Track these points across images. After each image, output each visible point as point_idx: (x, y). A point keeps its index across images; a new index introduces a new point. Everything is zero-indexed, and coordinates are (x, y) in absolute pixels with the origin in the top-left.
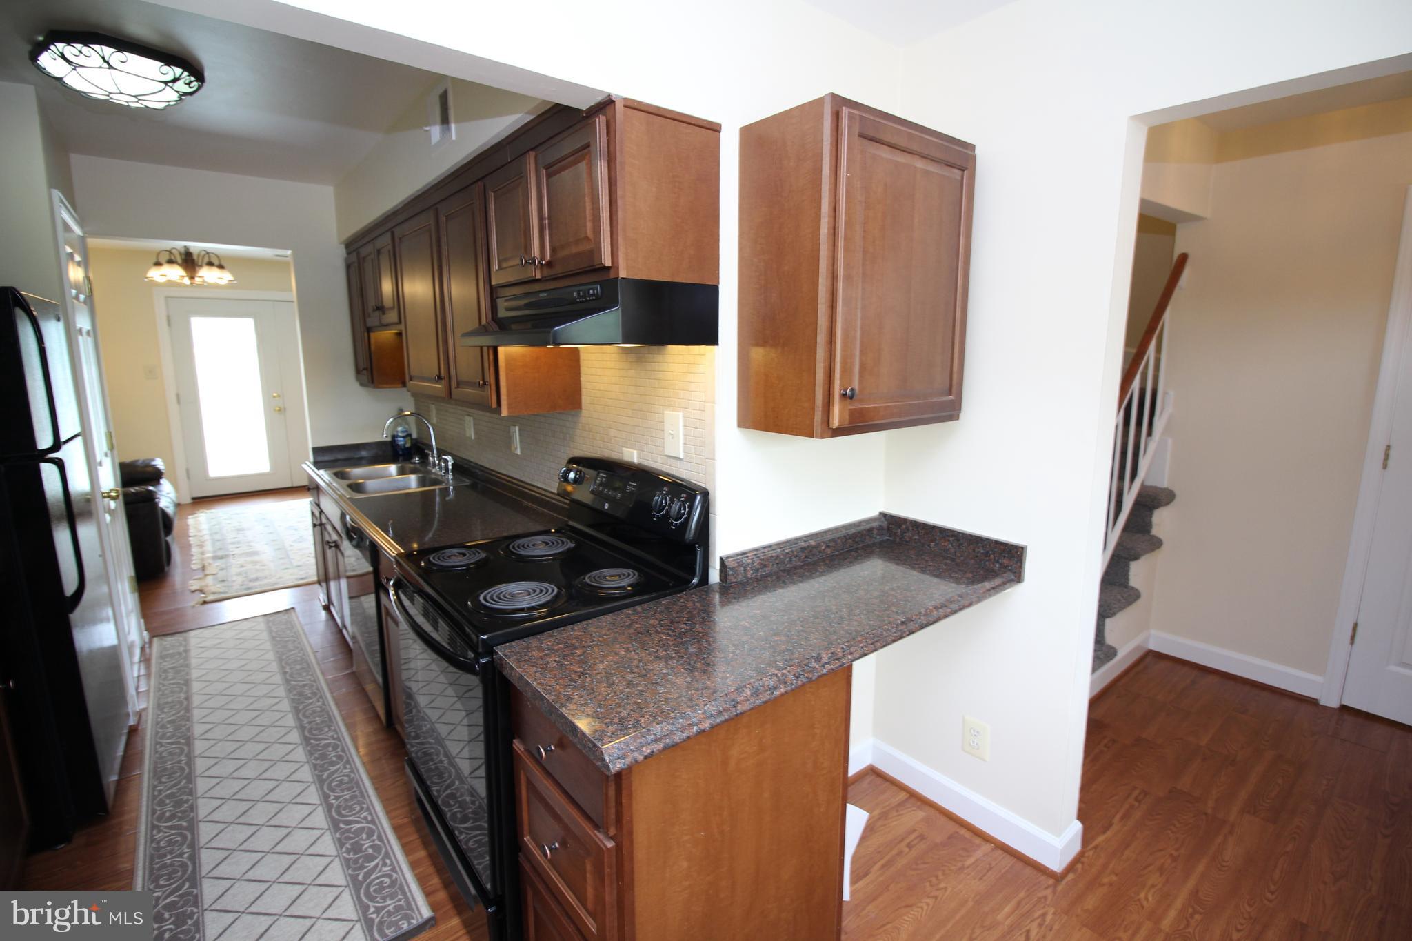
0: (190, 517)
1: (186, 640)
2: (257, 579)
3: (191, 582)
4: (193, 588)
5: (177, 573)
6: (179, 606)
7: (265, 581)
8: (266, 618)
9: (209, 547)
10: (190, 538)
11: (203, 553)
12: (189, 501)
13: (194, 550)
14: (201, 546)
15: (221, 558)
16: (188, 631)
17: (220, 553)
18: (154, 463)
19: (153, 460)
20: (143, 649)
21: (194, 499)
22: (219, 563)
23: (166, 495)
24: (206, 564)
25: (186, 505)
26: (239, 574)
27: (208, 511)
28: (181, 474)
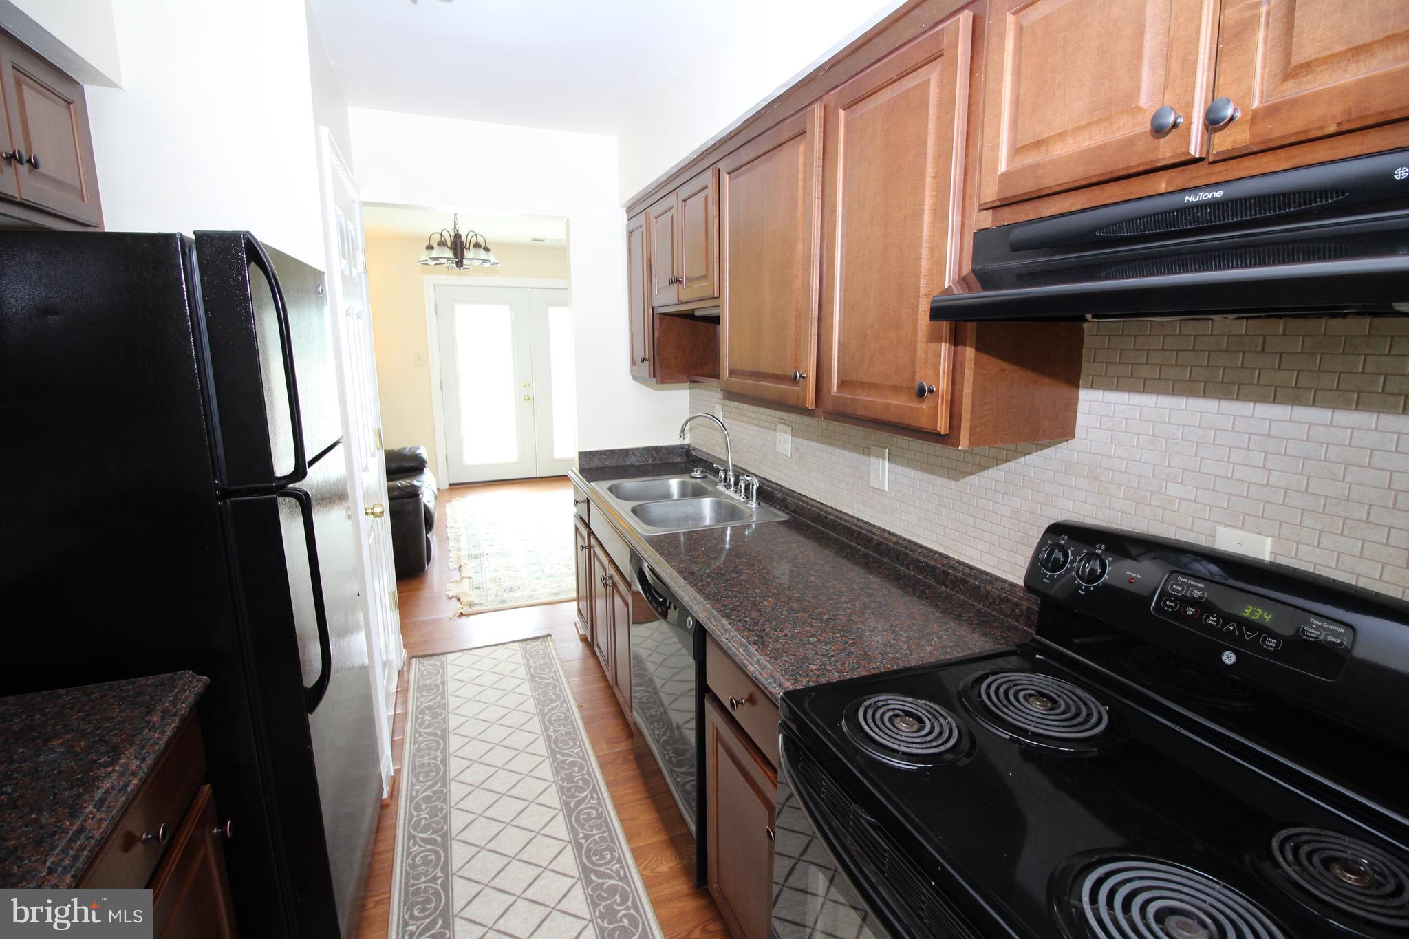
0: (447, 504)
1: (443, 666)
2: (511, 590)
3: (448, 585)
4: (450, 594)
5: (435, 570)
6: (436, 617)
7: (519, 593)
8: (522, 645)
9: (464, 543)
10: (448, 530)
11: (458, 550)
12: (447, 486)
13: (452, 544)
14: (457, 540)
15: (476, 557)
16: (447, 653)
17: (474, 552)
18: (418, 452)
19: (418, 448)
20: (400, 673)
21: (450, 485)
22: (474, 563)
23: (428, 486)
24: (462, 564)
25: (444, 490)
26: (494, 580)
27: (463, 499)
28: (441, 460)
